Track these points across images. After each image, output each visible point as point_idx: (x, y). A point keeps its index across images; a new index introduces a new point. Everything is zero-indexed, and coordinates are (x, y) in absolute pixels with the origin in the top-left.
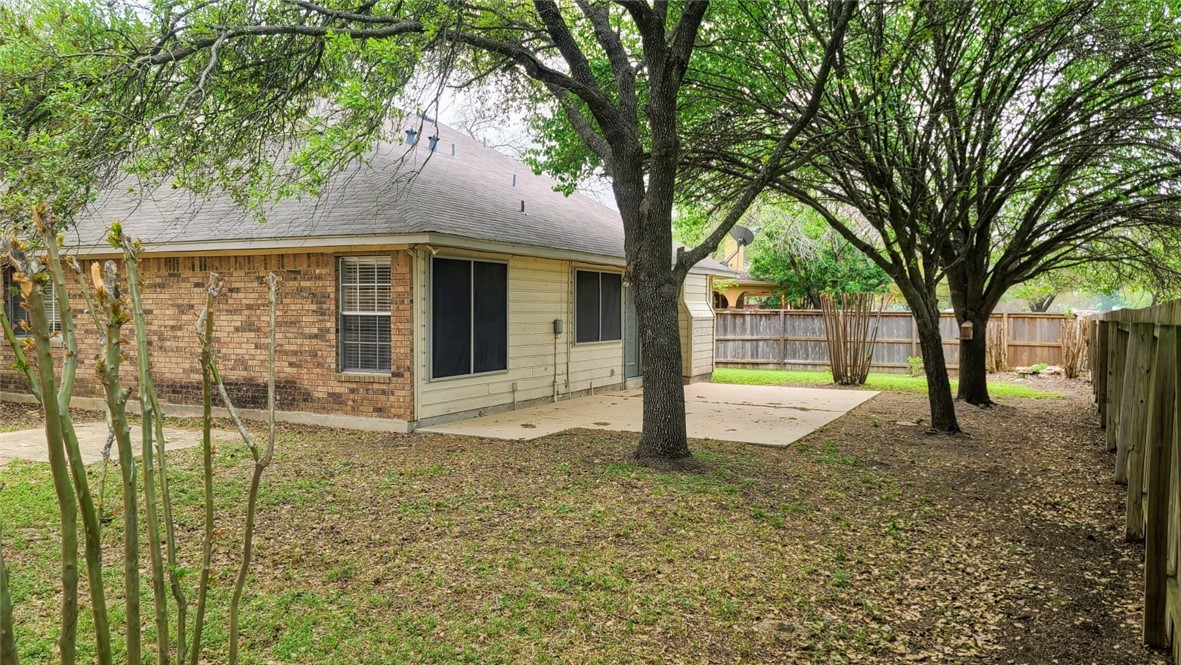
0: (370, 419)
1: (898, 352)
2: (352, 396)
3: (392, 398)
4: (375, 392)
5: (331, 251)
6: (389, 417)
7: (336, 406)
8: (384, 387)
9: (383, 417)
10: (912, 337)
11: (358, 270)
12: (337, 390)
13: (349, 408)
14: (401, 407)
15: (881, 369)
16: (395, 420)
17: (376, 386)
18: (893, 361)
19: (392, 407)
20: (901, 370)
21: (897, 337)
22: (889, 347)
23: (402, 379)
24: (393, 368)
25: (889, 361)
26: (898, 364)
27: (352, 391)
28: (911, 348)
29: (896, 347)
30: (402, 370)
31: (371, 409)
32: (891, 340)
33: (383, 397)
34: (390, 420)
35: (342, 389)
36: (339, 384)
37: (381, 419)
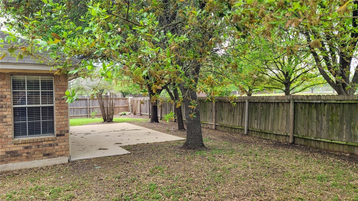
0: (42, 160)
1: (83, 111)
2: (26, 151)
3: (56, 147)
4: (45, 146)
5: (8, 72)
6: (55, 157)
7: (13, 158)
8: (51, 142)
9: (51, 158)
10: (87, 106)
11: (26, 83)
12: (14, 149)
13: (24, 158)
14: (63, 151)
15: (78, 117)
16: (59, 158)
17: (44, 143)
18: (82, 114)
19: (57, 152)
20: (84, 117)
21: (83, 106)
22: (80, 110)
23: (63, 137)
24: (56, 132)
25: (81, 114)
26: (83, 115)
27: (27, 148)
28: (87, 110)
29: (83, 110)
30: (63, 132)
31: (42, 155)
32: (81, 107)
33: (51, 148)
34: (56, 158)
35: (19, 148)
36: (15, 146)
37: (49, 159)
